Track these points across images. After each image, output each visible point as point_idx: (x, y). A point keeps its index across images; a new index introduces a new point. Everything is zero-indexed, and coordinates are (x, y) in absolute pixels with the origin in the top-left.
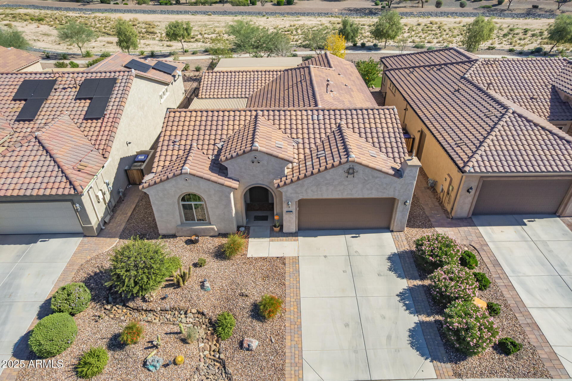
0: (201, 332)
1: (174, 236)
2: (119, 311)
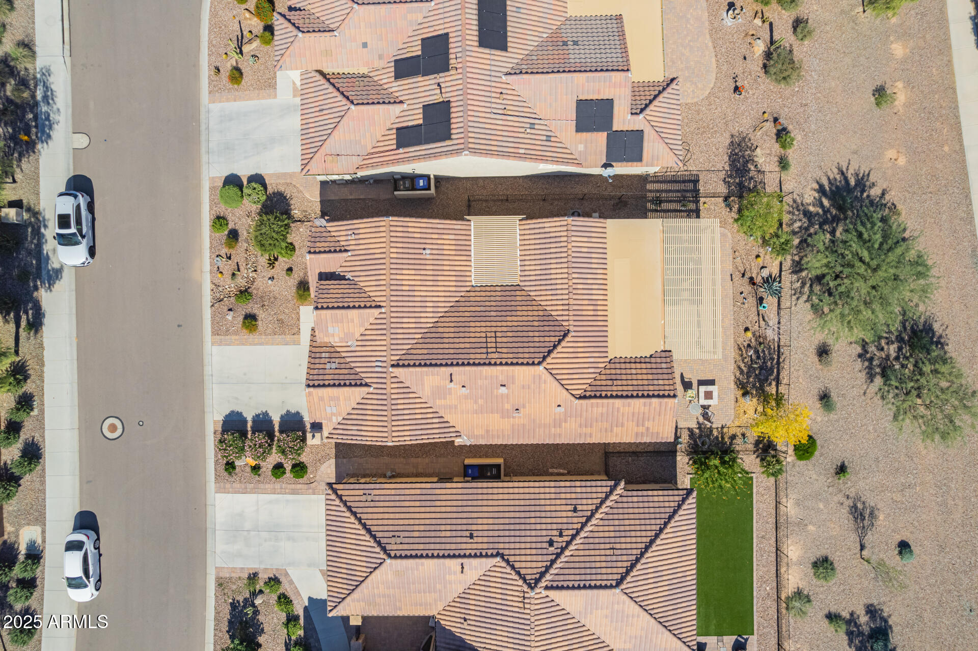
0: (241, 284)
2: (254, 225)
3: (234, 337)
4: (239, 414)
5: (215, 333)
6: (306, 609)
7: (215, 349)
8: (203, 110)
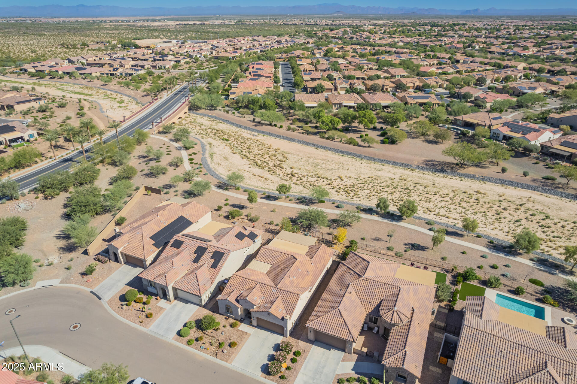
0: (216, 345)
1: (223, 315)
2: (200, 331)
3: (233, 355)
4: (264, 365)
5: (227, 361)
6: (356, 373)
7: (233, 364)
8: (149, 333)
